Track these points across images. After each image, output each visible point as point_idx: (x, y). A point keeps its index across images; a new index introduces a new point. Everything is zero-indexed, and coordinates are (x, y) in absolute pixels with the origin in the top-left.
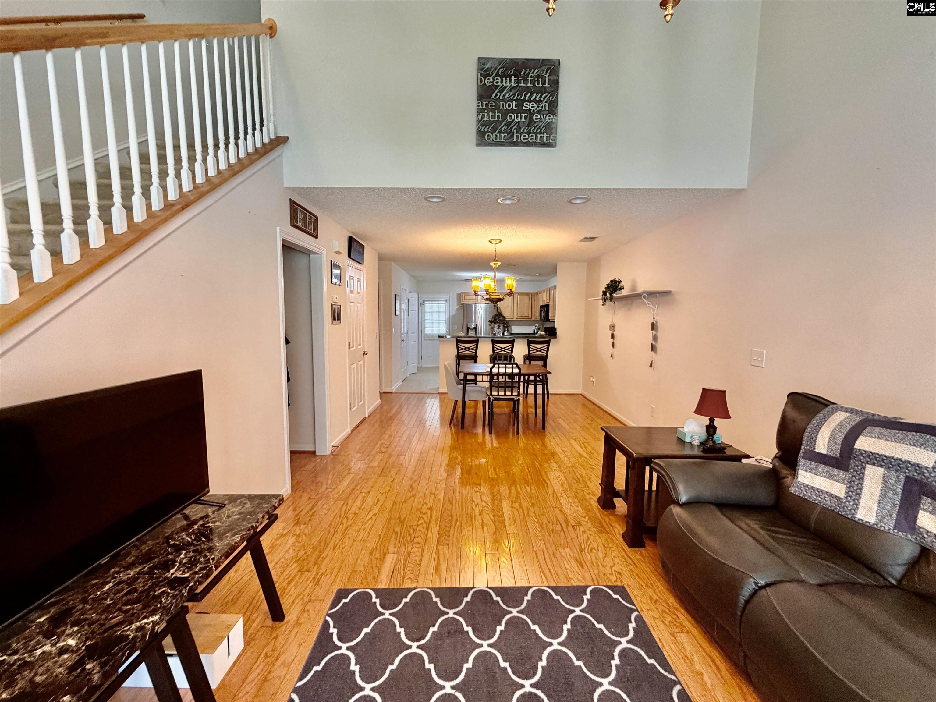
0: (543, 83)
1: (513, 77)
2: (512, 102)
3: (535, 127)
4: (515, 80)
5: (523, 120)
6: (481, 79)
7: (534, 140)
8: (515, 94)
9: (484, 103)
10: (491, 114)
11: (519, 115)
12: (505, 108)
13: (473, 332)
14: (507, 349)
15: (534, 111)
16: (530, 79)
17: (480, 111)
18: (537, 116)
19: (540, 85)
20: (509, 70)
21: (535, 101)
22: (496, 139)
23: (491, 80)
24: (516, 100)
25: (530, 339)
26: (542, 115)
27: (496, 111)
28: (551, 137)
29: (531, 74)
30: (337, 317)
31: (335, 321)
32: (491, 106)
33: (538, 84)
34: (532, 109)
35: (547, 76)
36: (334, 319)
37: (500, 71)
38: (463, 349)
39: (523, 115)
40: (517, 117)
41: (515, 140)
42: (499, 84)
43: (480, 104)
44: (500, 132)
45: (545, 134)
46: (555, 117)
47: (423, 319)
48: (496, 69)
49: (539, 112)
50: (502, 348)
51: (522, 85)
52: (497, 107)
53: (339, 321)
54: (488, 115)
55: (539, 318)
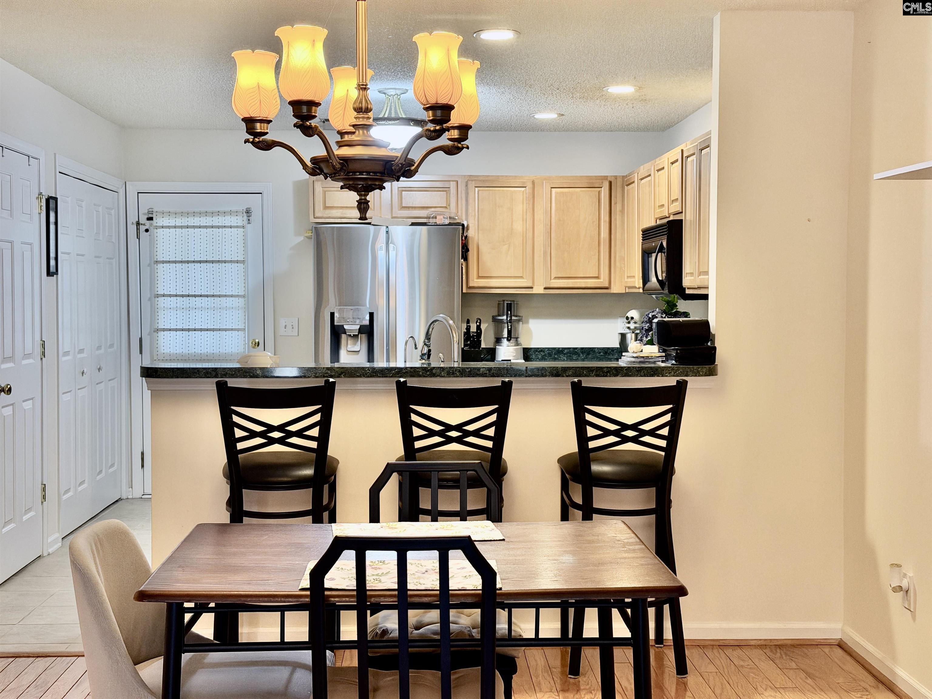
13: (361, 346)
14: (477, 433)
25: (589, 382)
47: (146, 293)
50: (449, 427)
55: (638, 282)
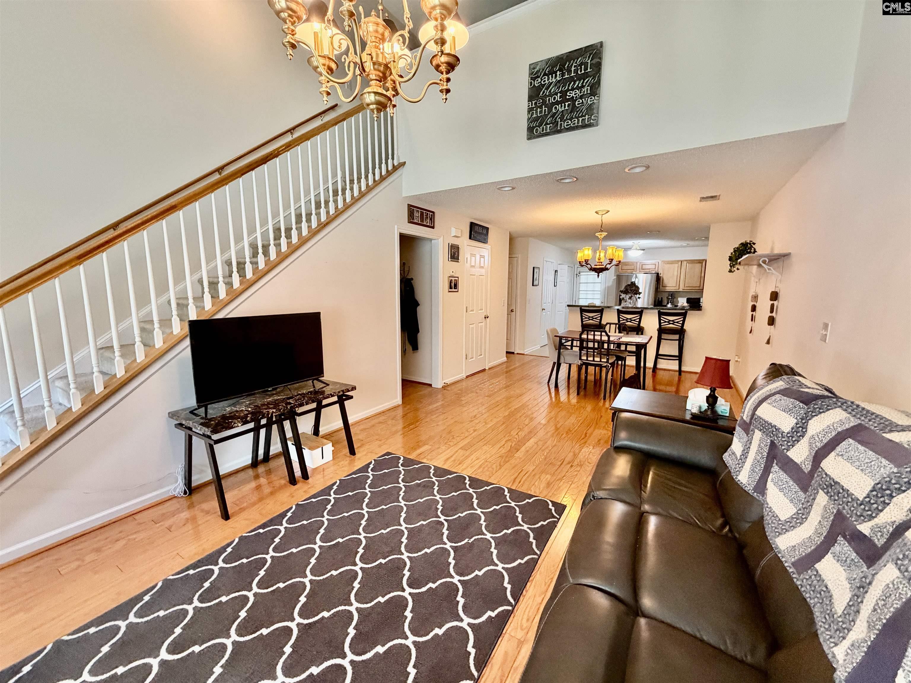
0: (586, 69)
1: (558, 72)
2: (557, 95)
3: (577, 112)
4: (559, 75)
5: (567, 108)
6: (531, 83)
7: (576, 124)
8: (560, 87)
9: (534, 102)
10: (539, 110)
11: (563, 104)
12: (551, 102)
15: (576, 97)
16: (573, 69)
17: (530, 110)
18: (579, 101)
19: (583, 72)
20: (555, 67)
21: (578, 88)
22: (543, 131)
23: (540, 80)
24: (560, 93)
26: (583, 100)
27: (543, 106)
28: (593, 117)
29: (574, 64)
30: (454, 285)
31: (450, 290)
32: (539, 104)
33: (581, 71)
34: (575, 96)
35: (589, 61)
36: (451, 288)
37: (547, 70)
38: (586, 318)
39: (567, 104)
40: (561, 106)
41: (559, 128)
42: (547, 82)
43: (530, 104)
44: (547, 124)
45: (587, 116)
46: (596, 98)
47: (578, 290)
48: (543, 70)
49: (581, 97)
51: (566, 76)
52: (544, 103)
53: (457, 290)
54: (537, 112)
